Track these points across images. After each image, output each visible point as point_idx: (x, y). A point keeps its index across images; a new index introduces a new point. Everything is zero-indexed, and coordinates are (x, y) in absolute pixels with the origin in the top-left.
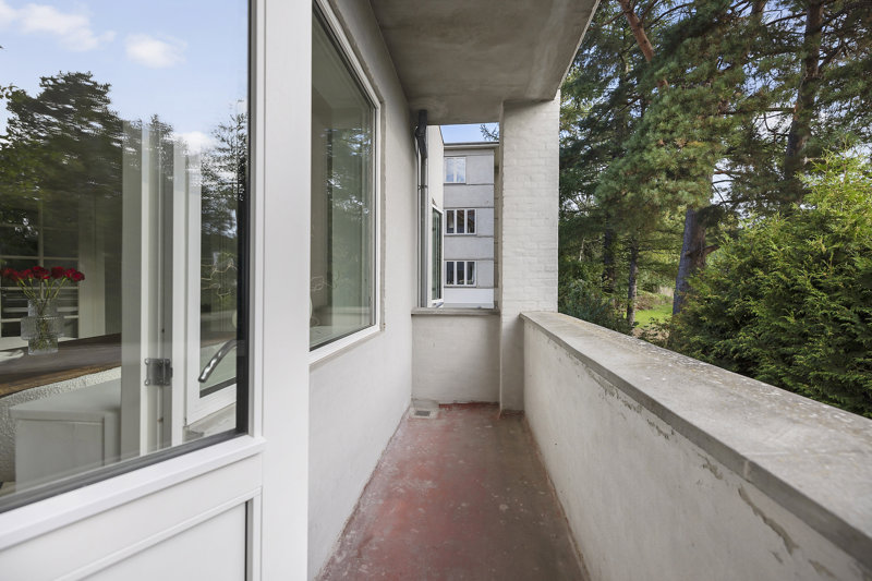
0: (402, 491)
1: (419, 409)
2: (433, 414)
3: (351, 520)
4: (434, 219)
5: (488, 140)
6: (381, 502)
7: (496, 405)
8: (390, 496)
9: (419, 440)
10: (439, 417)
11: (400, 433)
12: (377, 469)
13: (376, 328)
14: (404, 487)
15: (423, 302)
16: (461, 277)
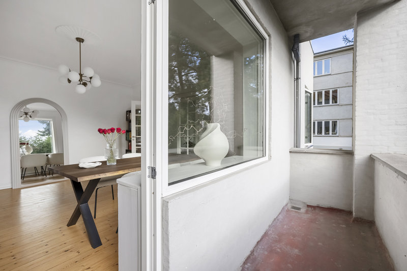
0: (279, 250)
1: (294, 206)
2: (303, 210)
3: (248, 258)
4: (307, 97)
5: (348, 44)
6: (266, 253)
7: (350, 213)
8: (271, 251)
9: (293, 223)
10: (307, 212)
11: (281, 217)
12: (266, 234)
13: (266, 158)
14: (280, 249)
15: (297, 144)
16: (327, 130)
